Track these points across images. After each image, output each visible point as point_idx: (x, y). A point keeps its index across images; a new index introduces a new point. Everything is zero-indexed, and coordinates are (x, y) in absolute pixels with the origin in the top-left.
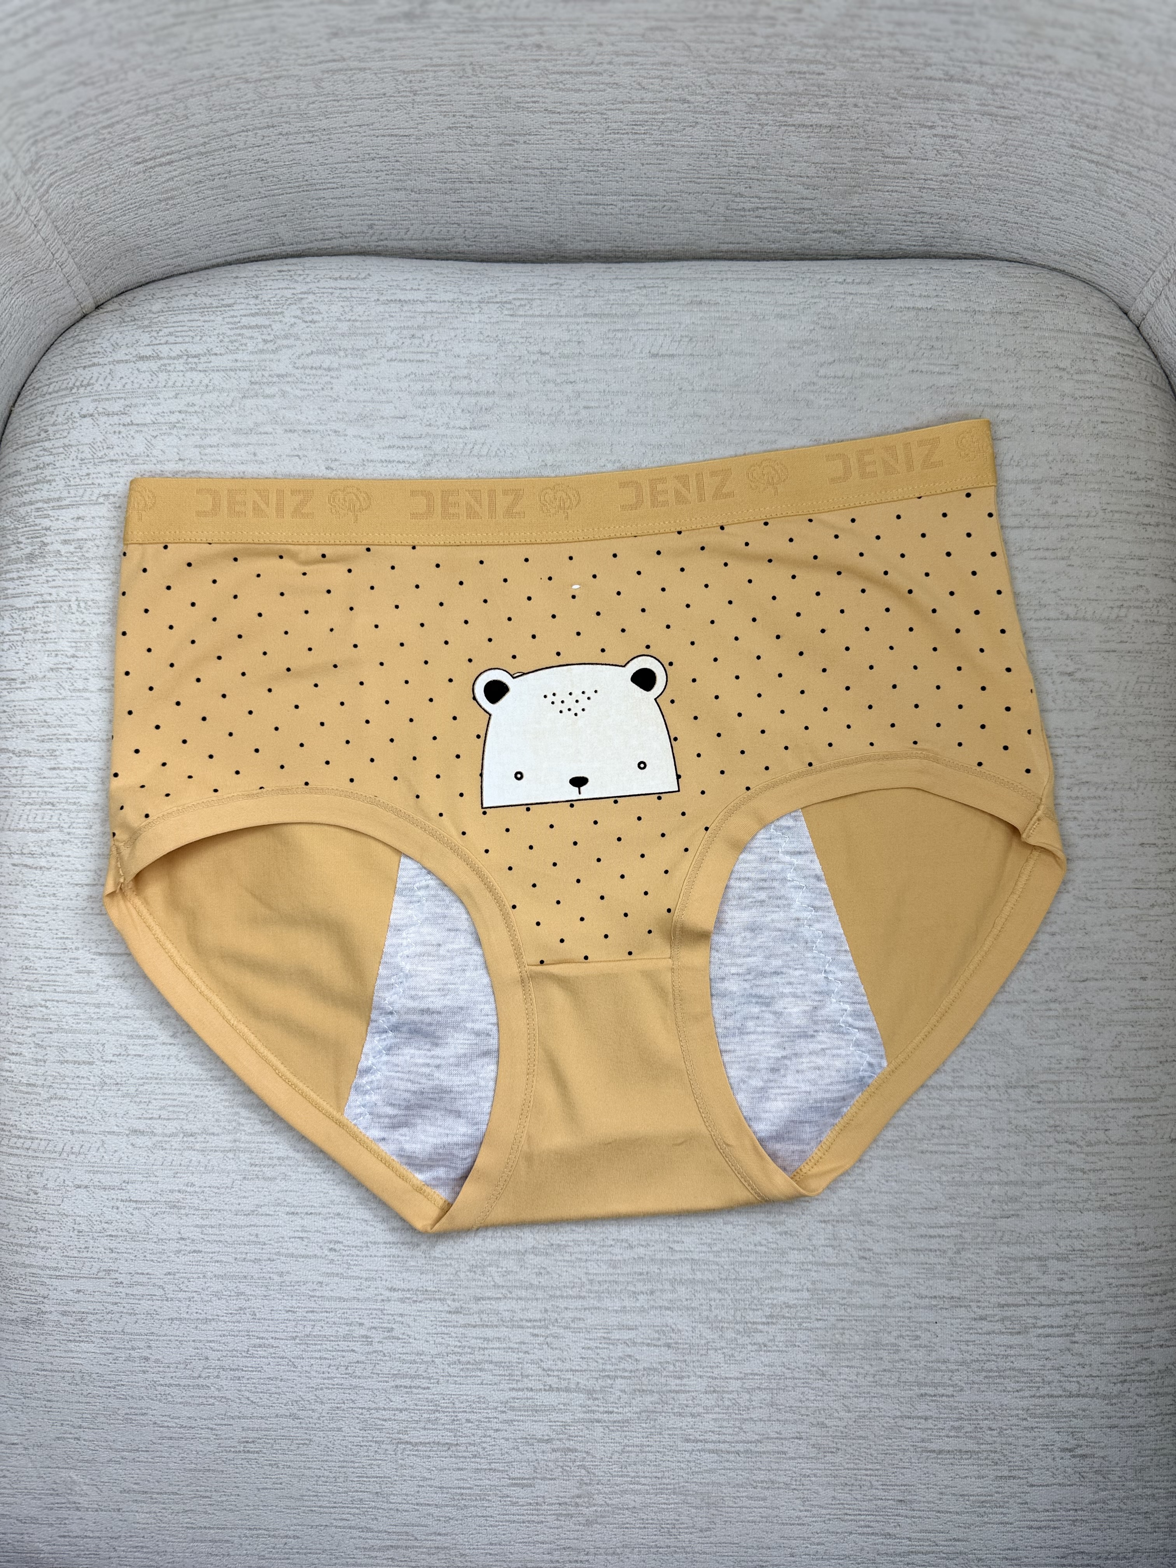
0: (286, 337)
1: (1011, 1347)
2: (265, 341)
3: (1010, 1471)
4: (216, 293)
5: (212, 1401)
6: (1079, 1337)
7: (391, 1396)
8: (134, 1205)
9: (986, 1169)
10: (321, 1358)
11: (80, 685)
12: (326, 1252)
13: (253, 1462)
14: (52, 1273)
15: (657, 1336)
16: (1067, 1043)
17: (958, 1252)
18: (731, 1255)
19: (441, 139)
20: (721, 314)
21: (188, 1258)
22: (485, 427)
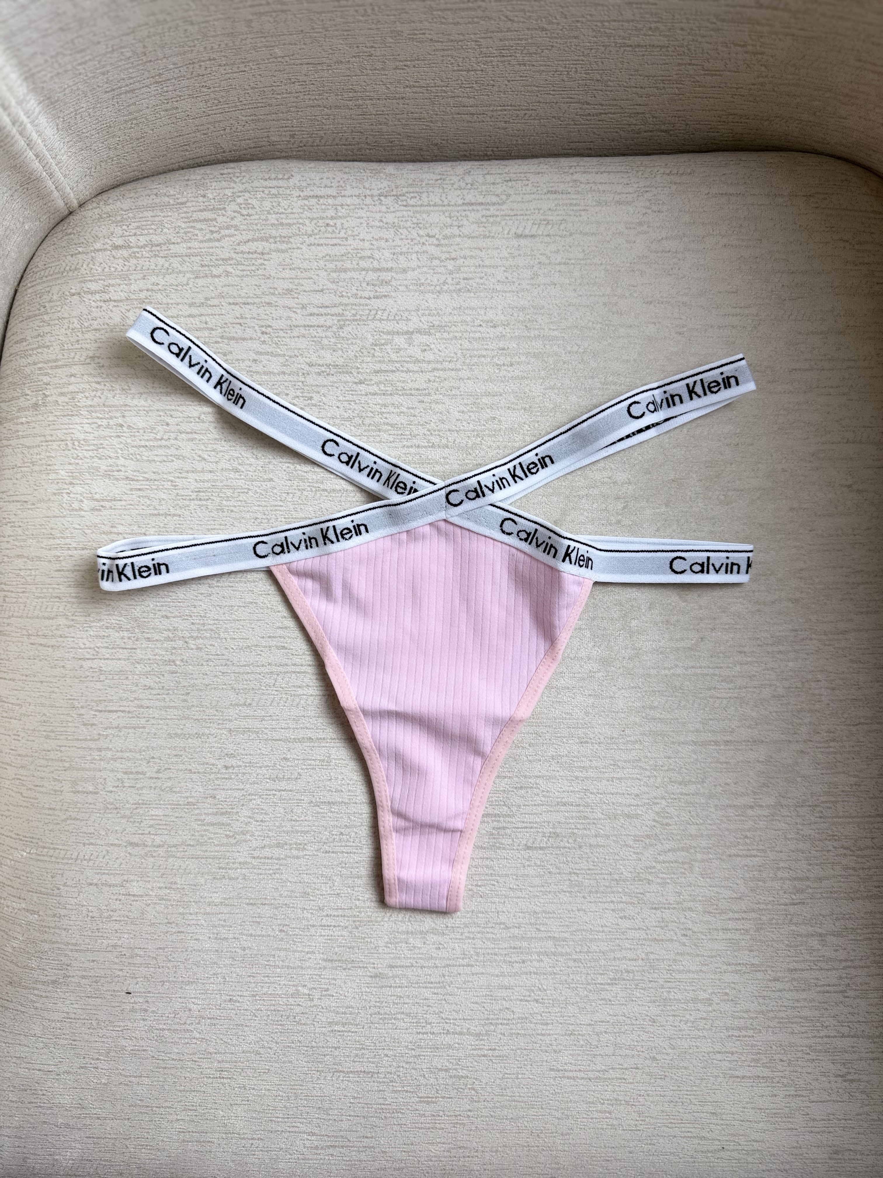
0: (228, 228)
1: (798, 1001)
2: (212, 232)
3: (796, 1091)
4: (172, 193)
5: (194, 1041)
6: (850, 993)
7: (328, 1038)
8: (133, 898)
9: (778, 869)
10: (275, 1010)
11: (76, 505)
14: (73, 947)
15: (528, 994)
16: (844, 773)
17: (758, 930)
18: (584, 933)
19: (347, 66)
20: (572, 201)
21: (174, 937)
22: (385, 296)
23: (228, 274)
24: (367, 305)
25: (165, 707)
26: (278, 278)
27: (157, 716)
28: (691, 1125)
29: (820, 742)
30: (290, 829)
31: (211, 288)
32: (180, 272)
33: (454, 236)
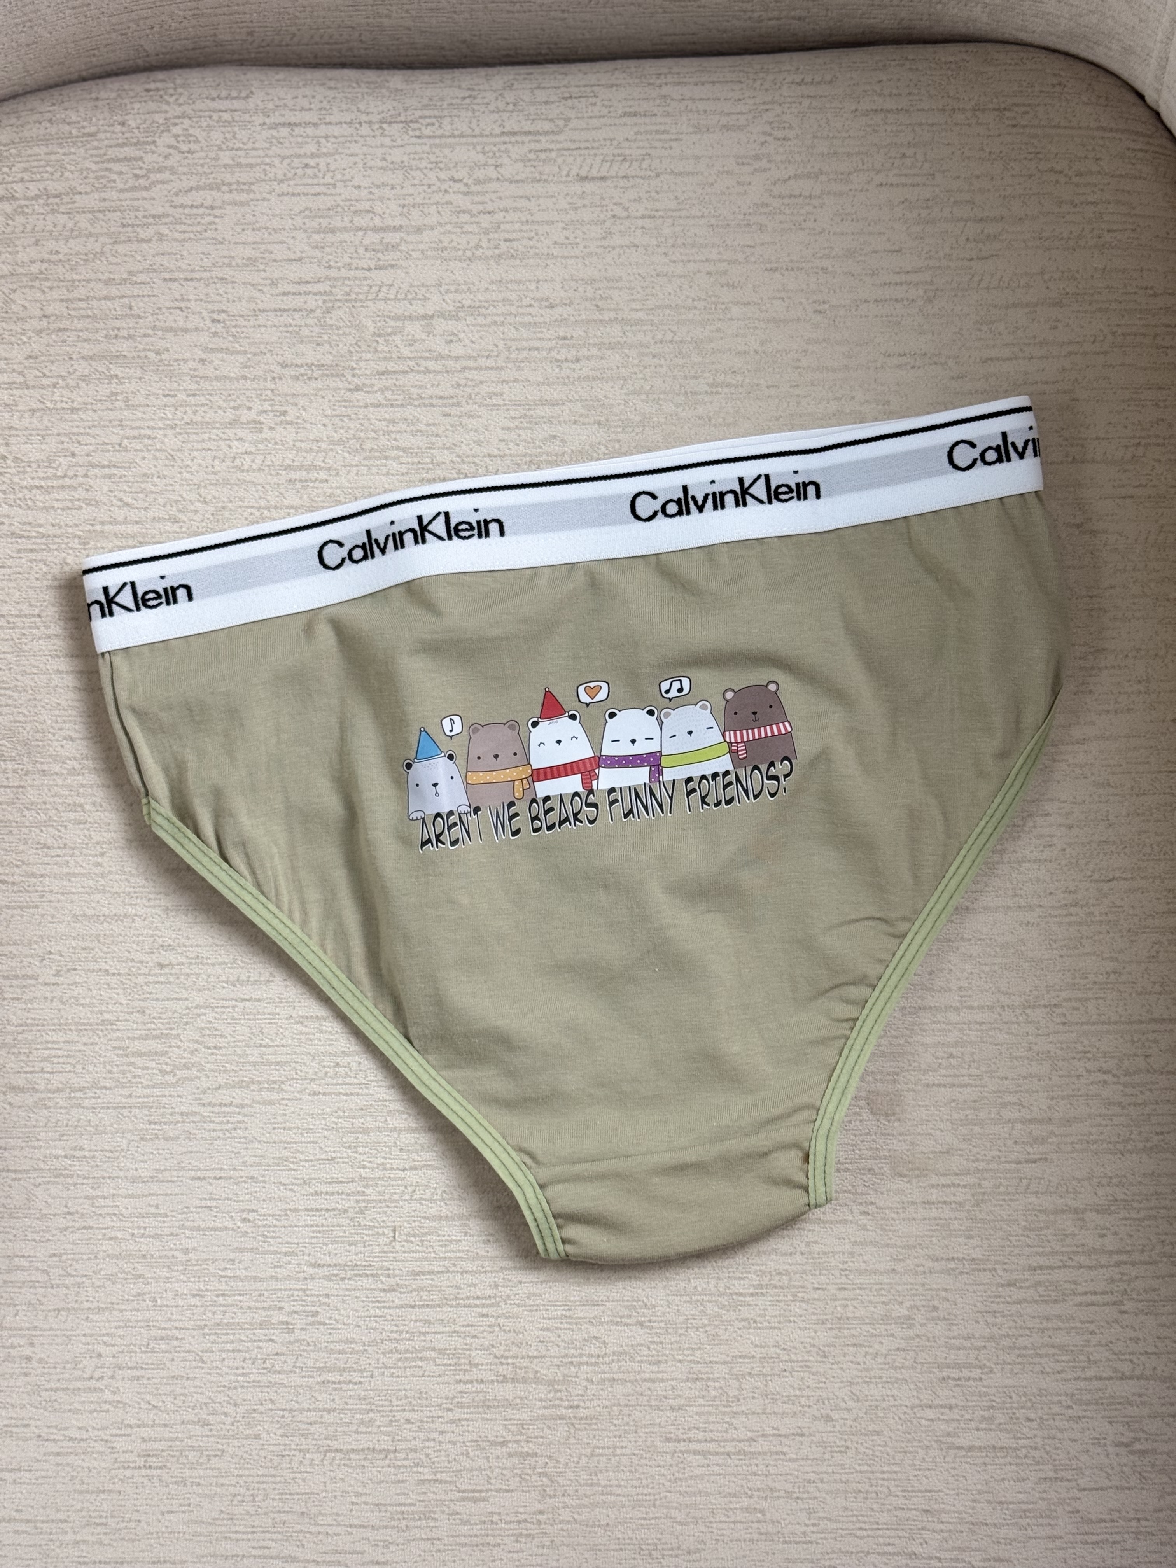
0: (160, 170)
1: (1047, 1319)
2: (137, 177)
3: (1055, 1471)
4: (74, 118)
5: (106, 1407)
6: (1128, 1306)
7: (316, 1394)
9: (1004, 1105)
10: (233, 1351)
12: (239, 1224)
13: (155, 1480)
16: (1095, 954)
17: (977, 1203)
20: (658, 127)
21: (77, 1236)
22: (392, 266)
23: (161, 237)
24: (365, 279)
25: (68, 874)
26: (236, 243)
27: (56, 889)
28: (893, 1533)
29: (1053, 908)
30: (260, 1060)
31: (139, 258)
32: (90, 235)
33: (490, 180)
